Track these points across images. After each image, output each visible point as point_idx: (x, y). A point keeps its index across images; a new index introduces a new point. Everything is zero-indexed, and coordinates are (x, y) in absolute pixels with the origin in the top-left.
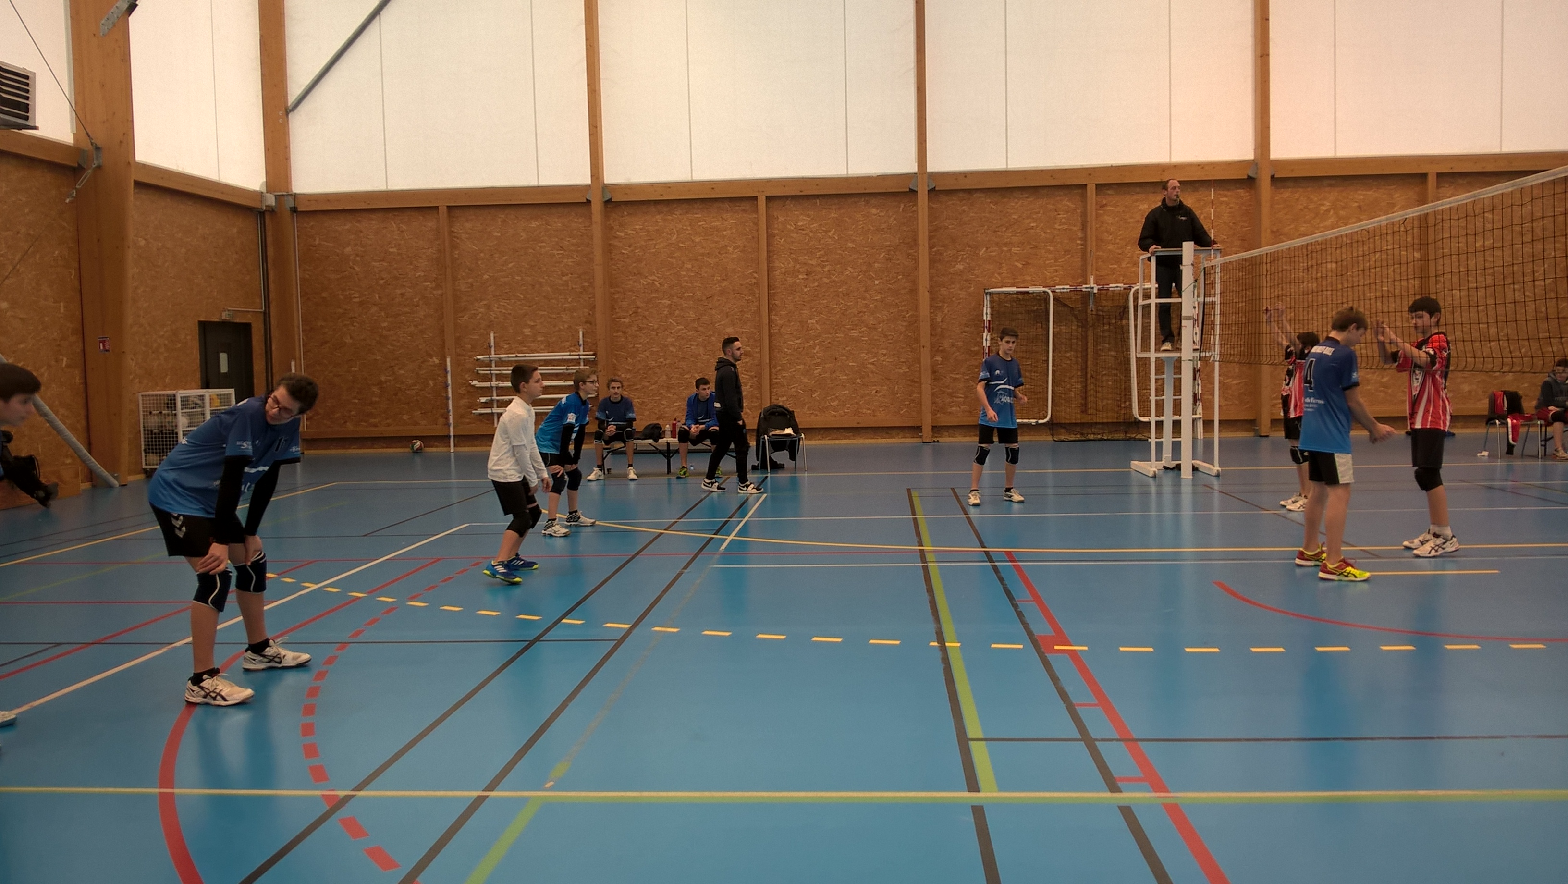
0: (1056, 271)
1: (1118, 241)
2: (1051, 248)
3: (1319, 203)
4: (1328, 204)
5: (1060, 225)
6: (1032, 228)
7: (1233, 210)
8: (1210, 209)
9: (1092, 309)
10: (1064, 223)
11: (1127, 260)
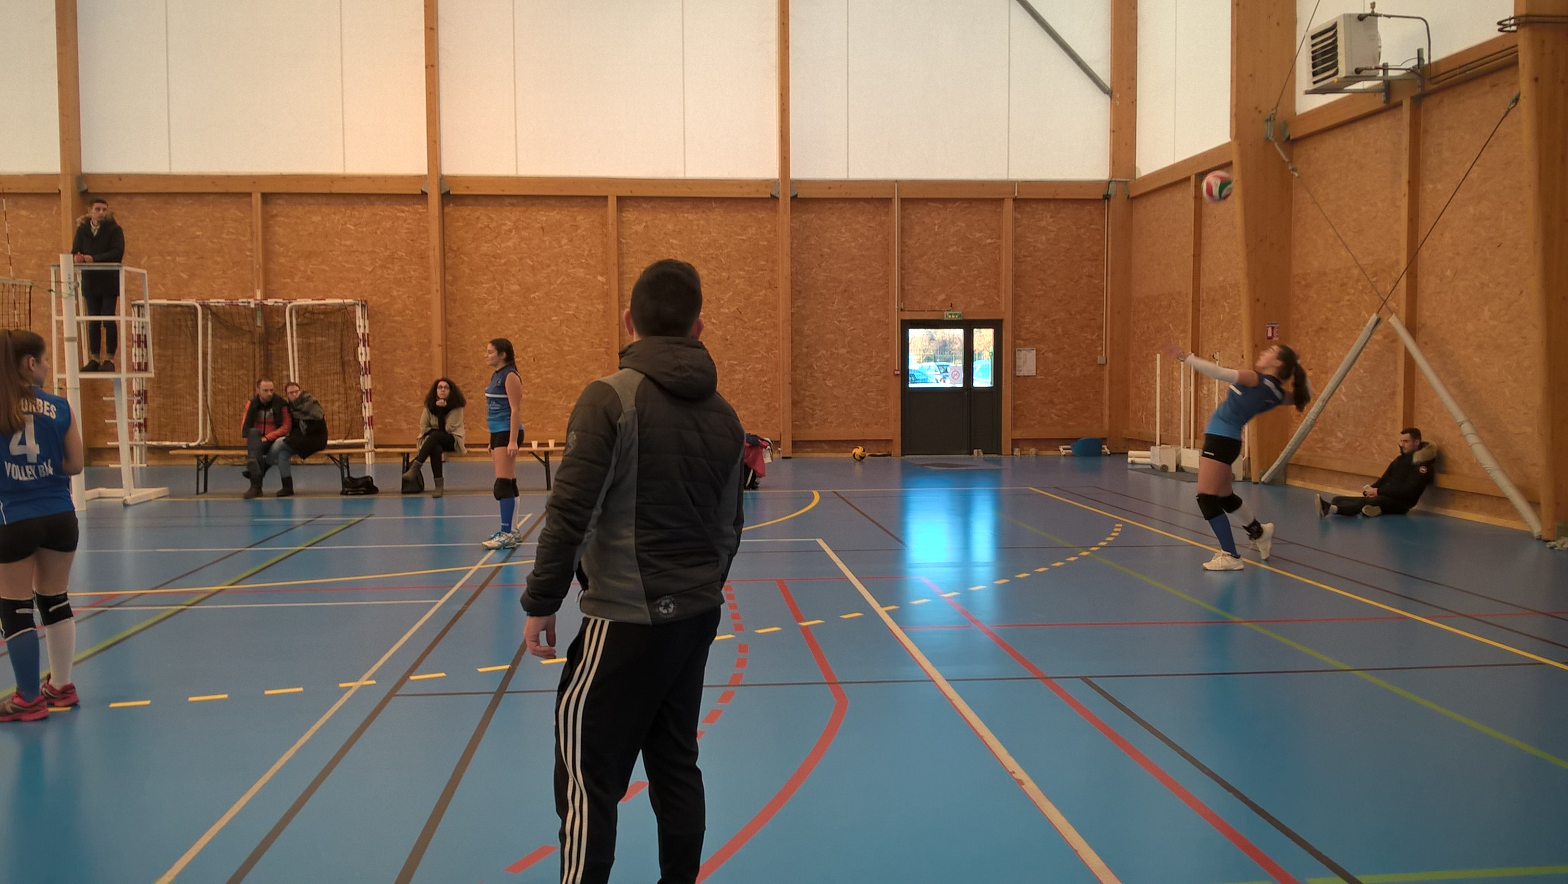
0: (225, 283)
1: (290, 254)
2: (219, 259)
3: (500, 222)
4: (509, 224)
5: (228, 235)
6: (198, 237)
7: (410, 226)
8: (387, 224)
9: (259, 324)
10: (232, 233)
11: (300, 274)
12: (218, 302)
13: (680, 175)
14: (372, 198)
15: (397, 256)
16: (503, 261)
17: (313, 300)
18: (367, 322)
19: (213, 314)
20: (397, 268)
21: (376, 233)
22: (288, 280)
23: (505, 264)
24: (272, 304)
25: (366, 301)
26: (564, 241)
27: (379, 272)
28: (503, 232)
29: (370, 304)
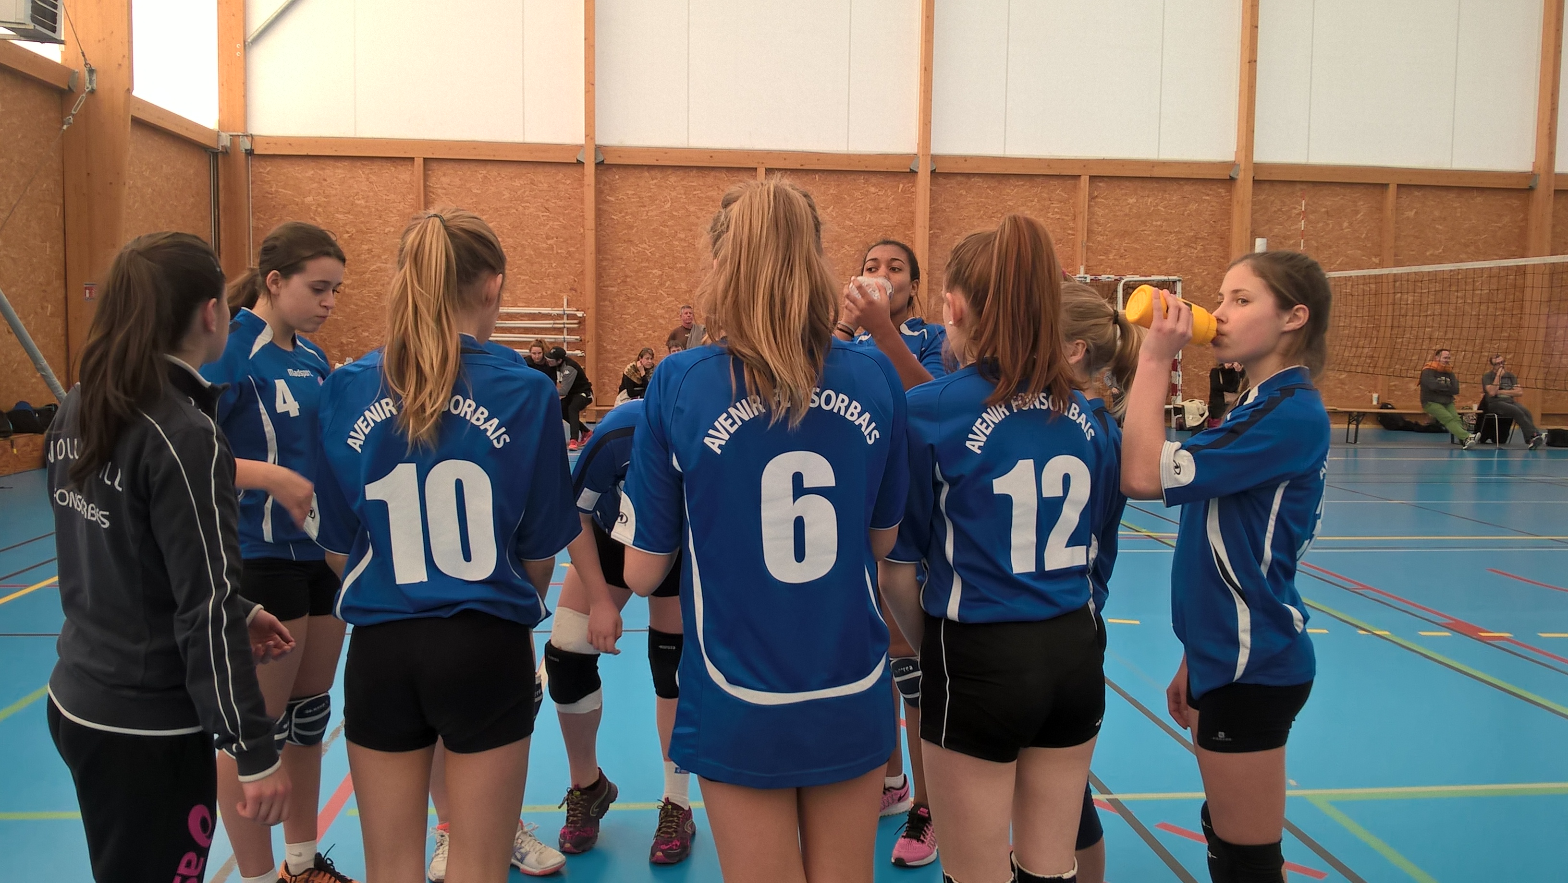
1: (1105, 232)
5: (1053, 214)
7: (1214, 209)
8: (1193, 206)
10: (1057, 213)
11: (1114, 252)
13: (1447, 166)
14: (1182, 183)
15: (1200, 236)
16: (1292, 242)
20: (1199, 248)
21: (1183, 215)
26: (1345, 224)
27: (1183, 251)
28: (1293, 215)
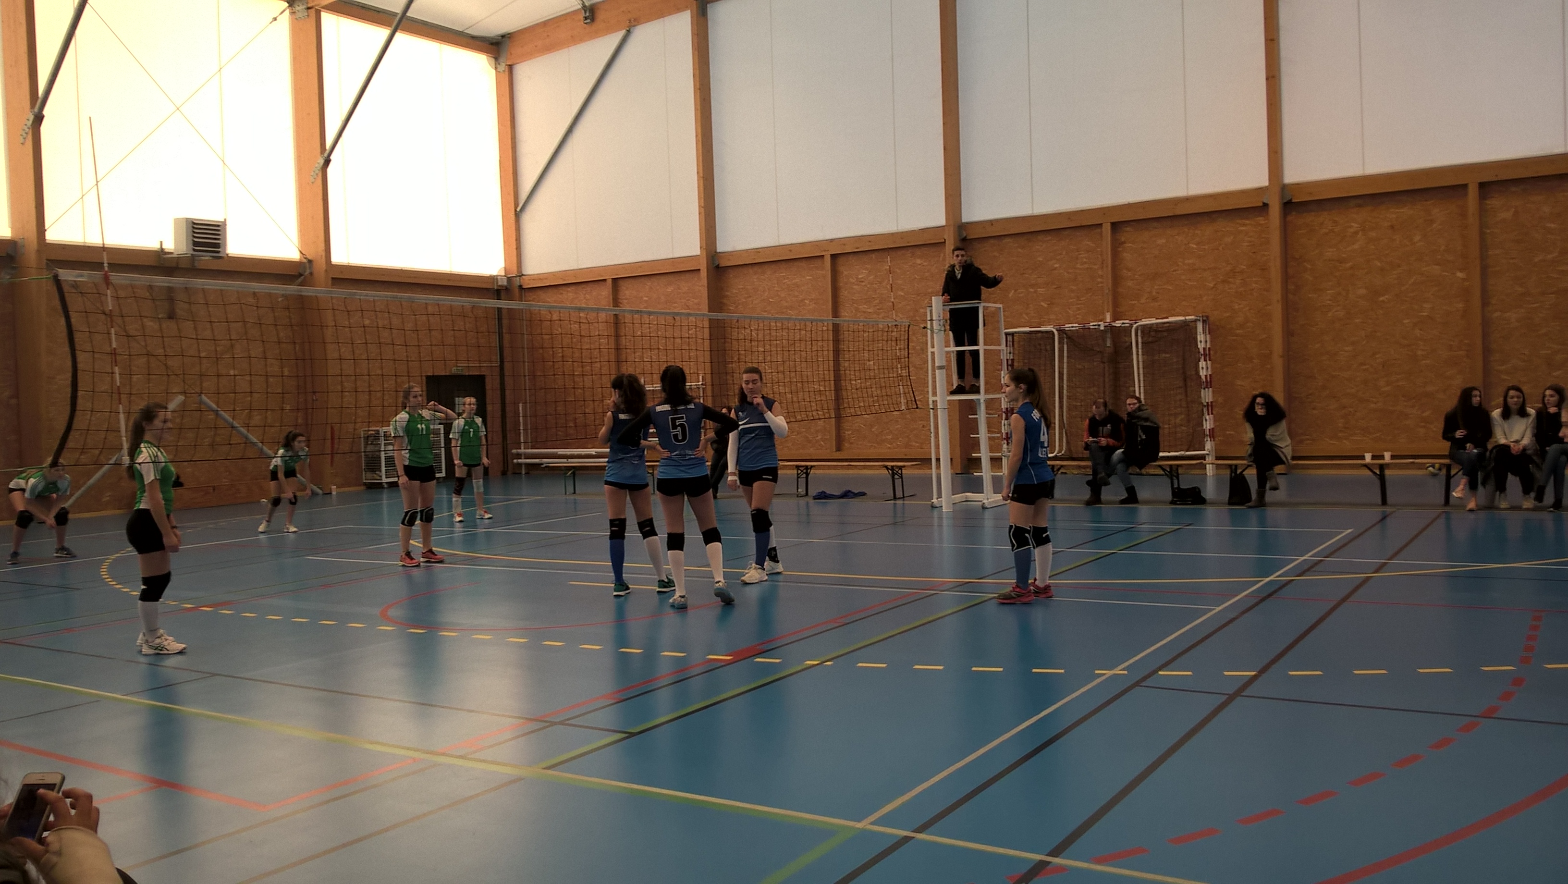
0: (1079, 309)
1: (1136, 276)
2: (1074, 288)
3: (1346, 225)
5: (1082, 264)
7: (1252, 239)
8: (1229, 240)
9: (1108, 345)
10: (1085, 263)
11: (1146, 295)
12: (1072, 327)
14: (1214, 216)
15: (1238, 270)
16: (1349, 265)
17: (1157, 319)
18: (1208, 336)
19: (1069, 338)
20: (1238, 282)
21: (1218, 249)
22: (1136, 302)
23: (1351, 268)
24: (1119, 325)
25: (1207, 317)
26: (1417, 238)
27: (1221, 287)
28: (1348, 235)
29: (1212, 319)
